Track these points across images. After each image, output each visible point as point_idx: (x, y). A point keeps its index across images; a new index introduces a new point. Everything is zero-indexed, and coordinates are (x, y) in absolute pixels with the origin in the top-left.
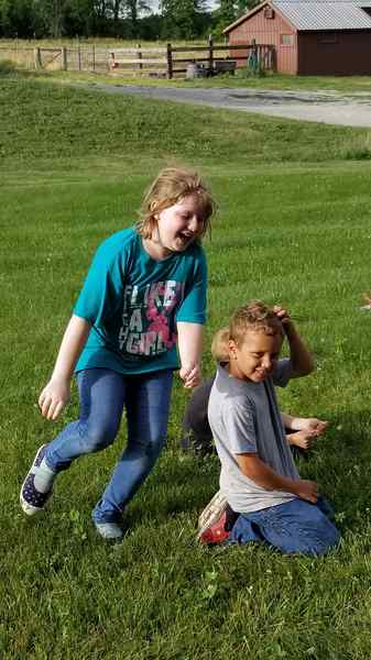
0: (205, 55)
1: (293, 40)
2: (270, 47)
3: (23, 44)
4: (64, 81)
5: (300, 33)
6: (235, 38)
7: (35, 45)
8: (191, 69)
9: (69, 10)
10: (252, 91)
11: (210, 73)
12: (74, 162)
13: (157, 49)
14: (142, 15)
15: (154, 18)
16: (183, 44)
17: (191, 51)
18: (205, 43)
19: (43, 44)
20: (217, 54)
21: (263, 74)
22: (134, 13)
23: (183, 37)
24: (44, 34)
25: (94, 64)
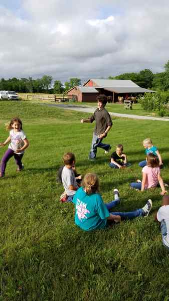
0: (63, 97)
1: (81, 95)
2: (76, 96)
3: (24, 94)
4: (33, 102)
5: (82, 93)
6: (69, 94)
7: (26, 94)
8: (60, 101)
9: (34, 87)
10: (73, 105)
11: (64, 101)
12: (35, 120)
13: (52, 96)
14: (49, 88)
15: (52, 89)
17: (60, 96)
18: (62, 95)
19: (28, 94)
20: (65, 97)
23: (58, 93)
24: (28, 92)
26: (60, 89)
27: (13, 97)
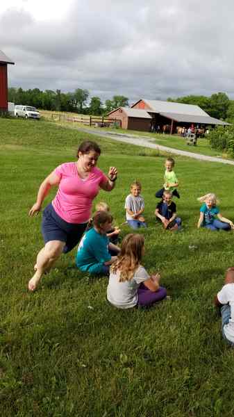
0: (101, 121)
1: (127, 119)
2: (120, 120)
3: (48, 112)
4: (59, 124)
6: (111, 117)
7: (51, 112)
8: (97, 124)
9: (62, 104)
10: (114, 133)
14: (84, 107)
15: (87, 108)
16: (95, 117)
18: (101, 117)
20: (104, 121)
21: (117, 128)
22: (81, 106)
23: (95, 115)
24: (54, 110)
26: (98, 108)
27: (32, 114)
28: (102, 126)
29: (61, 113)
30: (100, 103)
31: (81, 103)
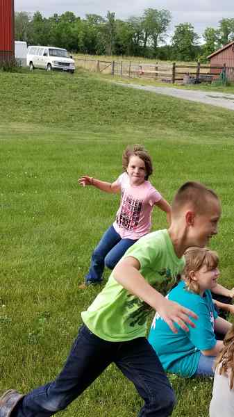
0: (195, 71)
4: (112, 81)
6: (214, 62)
7: (97, 58)
8: (186, 78)
9: (118, 40)
10: (221, 94)
11: (197, 82)
14: (160, 45)
15: (168, 47)
16: (183, 63)
17: (187, 68)
21: (228, 85)
22: (156, 44)
25: (130, 72)
26: (190, 47)
27: (60, 63)
28: (198, 81)
29: (115, 59)
30: (192, 36)
31: (155, 38)
